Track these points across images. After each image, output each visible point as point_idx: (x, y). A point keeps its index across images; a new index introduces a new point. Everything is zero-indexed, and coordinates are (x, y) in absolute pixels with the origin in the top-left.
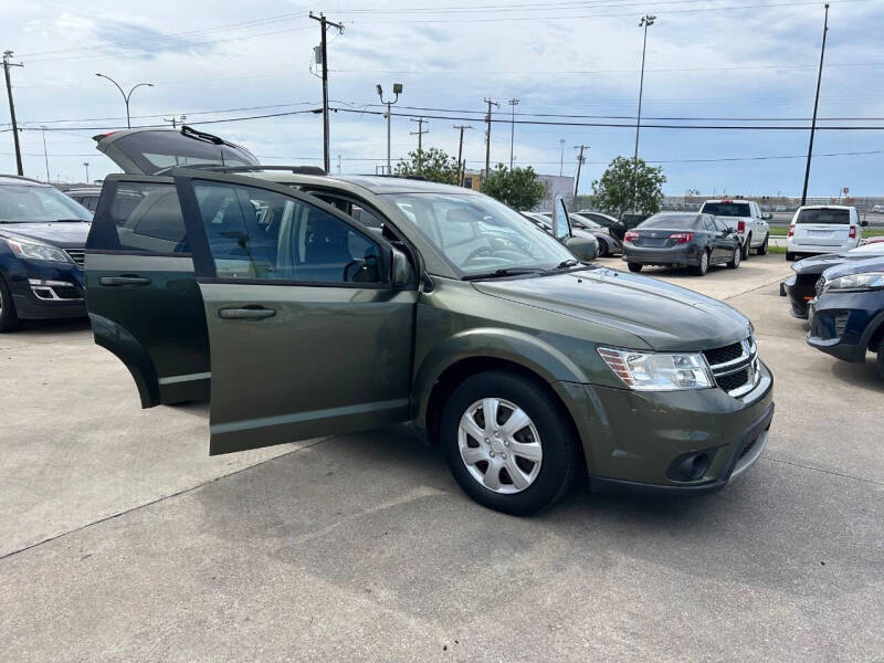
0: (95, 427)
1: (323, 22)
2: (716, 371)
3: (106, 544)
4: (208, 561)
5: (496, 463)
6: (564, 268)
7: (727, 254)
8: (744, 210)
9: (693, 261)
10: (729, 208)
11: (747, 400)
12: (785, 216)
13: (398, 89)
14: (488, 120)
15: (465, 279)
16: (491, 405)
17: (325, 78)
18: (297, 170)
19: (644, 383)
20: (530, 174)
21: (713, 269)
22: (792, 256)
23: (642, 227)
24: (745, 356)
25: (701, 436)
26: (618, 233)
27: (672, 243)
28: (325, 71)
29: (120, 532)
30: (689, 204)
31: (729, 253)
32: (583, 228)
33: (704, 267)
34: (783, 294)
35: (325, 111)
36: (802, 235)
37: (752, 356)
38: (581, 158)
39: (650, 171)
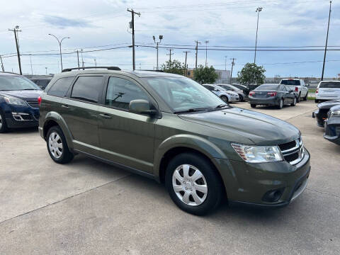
0: (29, 172)
1: (133, 12)
2: (284, 153)
3: (21, 226)
4: (61, 235)
5: (188, 192)
6: (219, 108)
7: (290, 100)
8: (298, 83)
9: (277, 104)
10: (292, 82)
11: (298, 166)
12: (314, 85)
13: (161, 37)
14: (197, 49)
15: (175, 113)
16: (186, 167)
17: (133, 33)
18: (109, 68)
19: (252, 159)
20: (212, 69)
21: (285, 106)
22: (317, 101)
23: (256, 90)
24: (297, 147)
25: (277, 183)
26: (246, 92)
27: (268, 96)
28: (133, 31)
29: (28, 220)
30: (276, 80)
31: (292, 100)
32: (233, 90)
33: (281, 106)
34: (314, 117)
35: (133, 46)
36: (322, 93)
37: (300, 146)
38: (233, 63)
39: (260, 68)
